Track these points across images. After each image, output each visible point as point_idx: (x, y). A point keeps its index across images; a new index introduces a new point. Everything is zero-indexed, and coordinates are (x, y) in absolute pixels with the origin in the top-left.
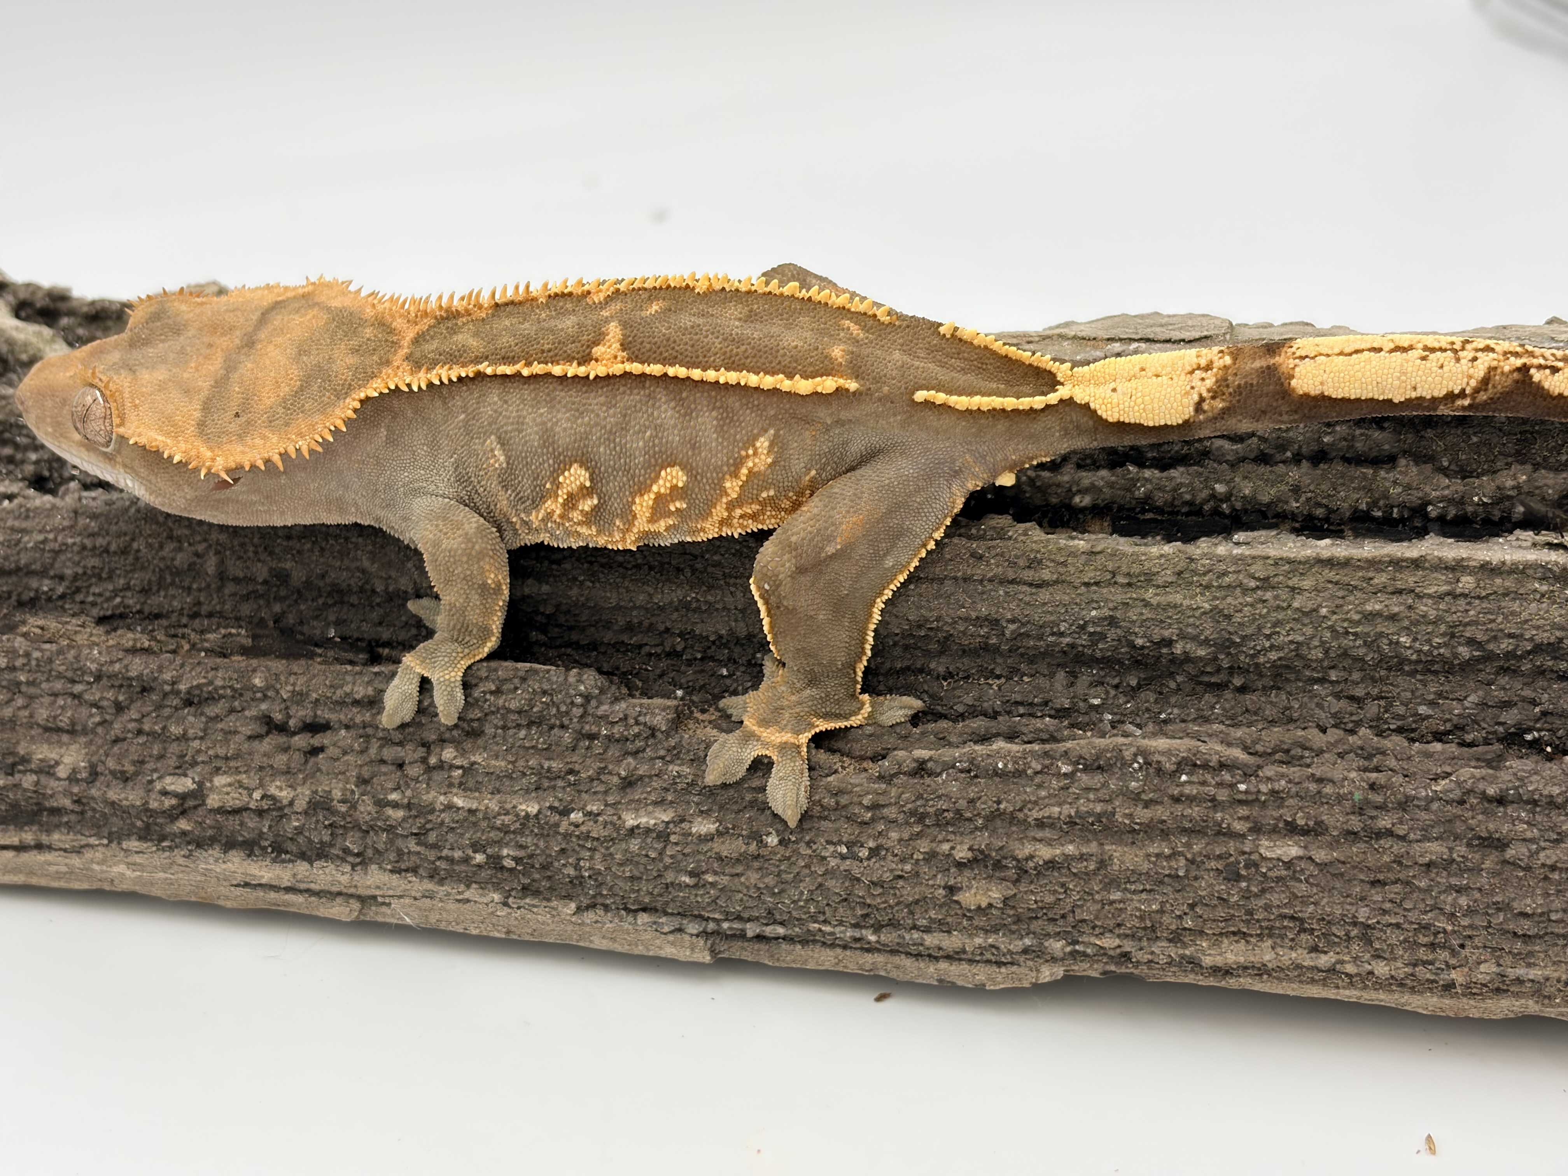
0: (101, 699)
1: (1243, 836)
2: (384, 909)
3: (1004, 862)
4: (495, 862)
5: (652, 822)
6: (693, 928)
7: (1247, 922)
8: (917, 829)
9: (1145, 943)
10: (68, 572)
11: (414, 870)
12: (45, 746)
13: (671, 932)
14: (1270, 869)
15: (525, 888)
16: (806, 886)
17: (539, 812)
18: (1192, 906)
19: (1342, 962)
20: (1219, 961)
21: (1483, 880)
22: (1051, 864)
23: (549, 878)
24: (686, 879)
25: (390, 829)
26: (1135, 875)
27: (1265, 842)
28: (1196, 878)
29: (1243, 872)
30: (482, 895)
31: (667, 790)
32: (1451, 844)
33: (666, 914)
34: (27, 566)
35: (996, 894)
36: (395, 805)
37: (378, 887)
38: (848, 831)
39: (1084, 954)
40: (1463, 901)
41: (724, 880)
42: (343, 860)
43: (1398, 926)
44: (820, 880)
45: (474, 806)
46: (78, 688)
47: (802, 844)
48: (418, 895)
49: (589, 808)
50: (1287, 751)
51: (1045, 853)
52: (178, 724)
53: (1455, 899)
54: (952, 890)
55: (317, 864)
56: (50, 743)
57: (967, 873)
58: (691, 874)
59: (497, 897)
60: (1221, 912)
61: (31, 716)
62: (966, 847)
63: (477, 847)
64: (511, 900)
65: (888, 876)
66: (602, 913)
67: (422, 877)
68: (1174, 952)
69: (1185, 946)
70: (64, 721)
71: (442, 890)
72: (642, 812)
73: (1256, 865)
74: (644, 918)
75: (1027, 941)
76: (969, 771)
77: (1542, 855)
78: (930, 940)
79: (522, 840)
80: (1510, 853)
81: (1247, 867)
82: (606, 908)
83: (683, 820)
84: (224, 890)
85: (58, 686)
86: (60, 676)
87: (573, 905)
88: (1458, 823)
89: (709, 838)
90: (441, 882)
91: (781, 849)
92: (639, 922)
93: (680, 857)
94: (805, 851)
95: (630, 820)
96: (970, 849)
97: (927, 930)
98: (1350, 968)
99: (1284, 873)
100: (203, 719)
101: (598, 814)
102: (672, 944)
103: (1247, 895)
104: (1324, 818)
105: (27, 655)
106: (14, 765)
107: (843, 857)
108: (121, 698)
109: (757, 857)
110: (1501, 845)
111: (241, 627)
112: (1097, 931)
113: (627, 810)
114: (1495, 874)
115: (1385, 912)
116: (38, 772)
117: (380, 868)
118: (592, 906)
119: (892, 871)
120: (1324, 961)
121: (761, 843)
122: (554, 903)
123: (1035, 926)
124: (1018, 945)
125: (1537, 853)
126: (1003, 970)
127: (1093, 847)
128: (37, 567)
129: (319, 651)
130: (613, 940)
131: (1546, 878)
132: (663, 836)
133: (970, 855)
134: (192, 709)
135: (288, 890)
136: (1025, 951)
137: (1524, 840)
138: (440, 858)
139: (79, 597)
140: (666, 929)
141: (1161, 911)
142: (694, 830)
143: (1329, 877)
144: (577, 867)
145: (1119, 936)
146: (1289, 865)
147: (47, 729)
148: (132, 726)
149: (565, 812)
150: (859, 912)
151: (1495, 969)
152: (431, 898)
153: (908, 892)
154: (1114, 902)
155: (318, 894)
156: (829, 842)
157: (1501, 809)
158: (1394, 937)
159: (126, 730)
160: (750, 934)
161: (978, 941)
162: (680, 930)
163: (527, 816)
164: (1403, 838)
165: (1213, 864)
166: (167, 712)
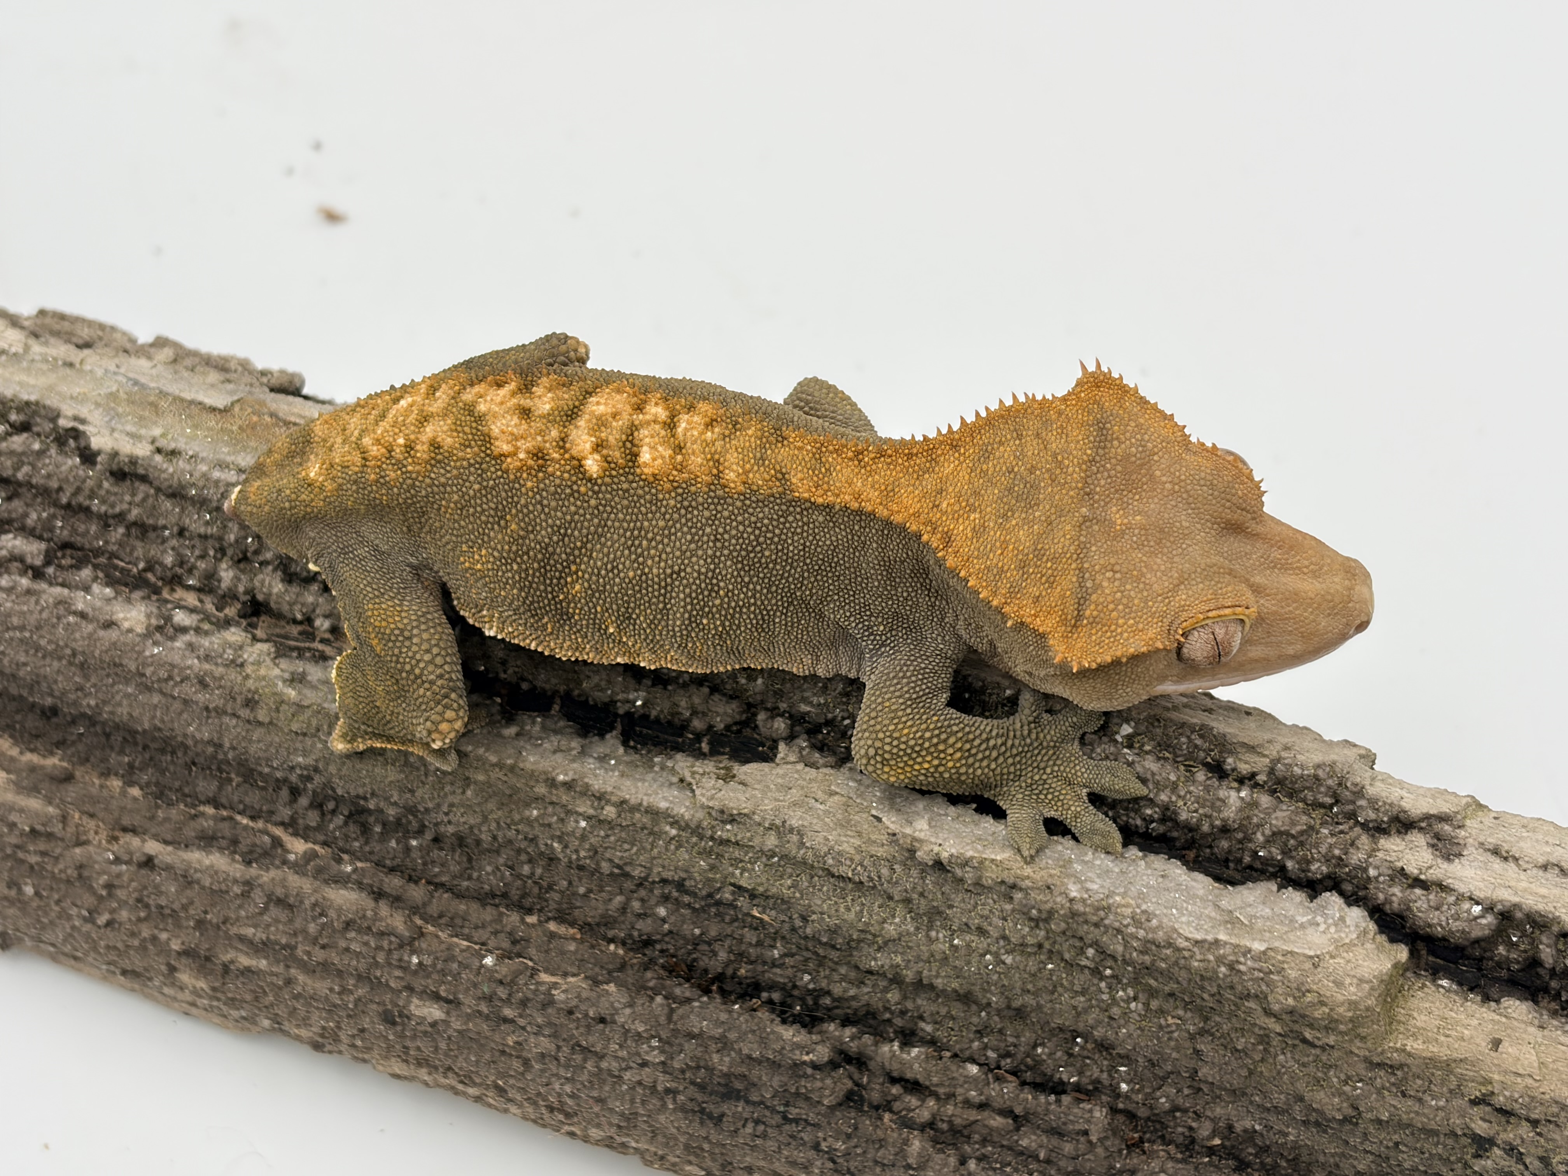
1: (399, 992)
7: (406, 1053)
14: (418, 1024)
18: (362, 1031)
19: (486, 1096)
21: (584, 1077)
22: (248, 970)
27: (415, 1001)
28: (363, 1012)
29: (398, 1020)
32: (560, 1044)
38: (89, 900)
39: (288, 1033)
43: (522, 1088)
47: (52, 901)
51: (245, 961)
54: (173, 968)
57: (184, 960)
62: (179, 942)
73: (408, 1018)
75: (243, 1013)
77: (628, 1072)
80: (604, 1065)
81: (400, 1016)
88: (565, 1029)
91: (36, 899)
94: (56, 907)
96: (183, 943)
99: (429, 1029)
103: (402, 1036)
104: (461, 996)
107: (86, 920)
110: (599, 1056)
114: (593, 1075)
115: (511, 1076)
119: (124, 941)
121: (20, 890)
124: (235, 1013)
125: (626, 1069)
127: (281, 968)
131: (634, 1089)
133: (183, 948)
137: (616, 1057)
143: (467, 1039)
145: (312, 1031)
146: (434, 1024)
156: (74, 905)
157: (601, 1028)
161: (205, 1002)
164: (523, 1028)
165: (374, 1006)
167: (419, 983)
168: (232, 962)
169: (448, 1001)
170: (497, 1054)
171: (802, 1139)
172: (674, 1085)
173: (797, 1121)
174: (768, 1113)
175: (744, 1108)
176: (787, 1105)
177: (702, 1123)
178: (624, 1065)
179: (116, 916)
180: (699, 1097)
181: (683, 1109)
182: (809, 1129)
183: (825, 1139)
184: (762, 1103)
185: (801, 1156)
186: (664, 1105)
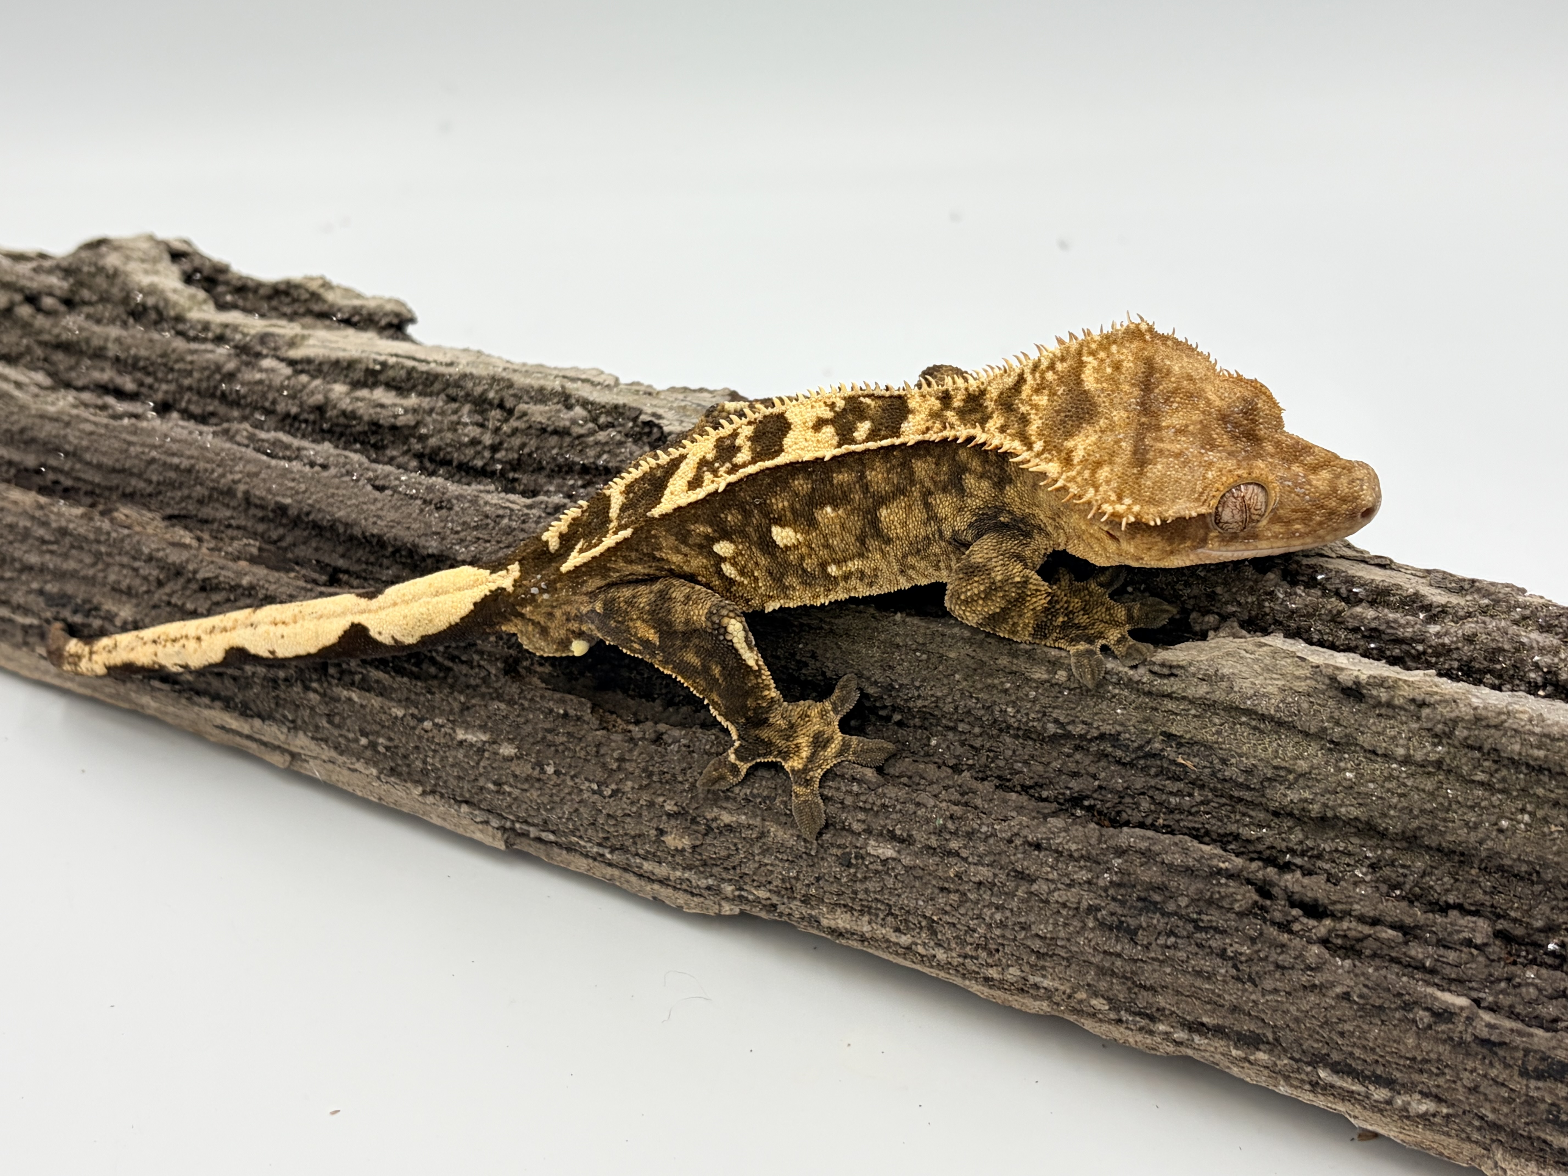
0: (150, 574)
1: (859, 834)
2: (305, 765)
3: (698, 819)
4: (373, 745)
5: (475, 739)
6: (495, 823)
7: (853, 899)
8: (645, 783)
9: (786, 900)
10: (154, 478)
11: (326, 740)
12: (110, 602)
13: (482, 823)
14: (871, 863)
15: (392, 769)
16: (567, 809)
17: (404, 716)
18: (818, 879)
19: (916, 944)
20: (832, 924)
21: (1014, 904)
22: (729, 827)
23: (409, 766)
24: (491, 786)
25: (312, 709)
26: (781, 848)
27: (872, 842)
28: (822, 859)
29: (853, 861)
30: (366, 768)
31: (489, 717)
32: (997, 871)
33: (480, 809)
34: (130, 469)
35: (686, 842)
36: (315, 691)
37: (302, 748)
38: (600, 774)
39: (747, 899)
40: (998, 917)
41: (516, 792)
42: (283, 723)
43: (954, 925)
44: (576, 806)
45: (364, 703)
46: (137, 564)
47: (568, 778)
48: (326, 759)
49: (436, 720)
50: (910, 777)
51: (727, 818)
52: (192, 603)
53: (993, 914)
54: (661, 832)
55: (267, 722)
56: (113, 599)
57: (673, 822)
58: (495, 783)
59: (374, 772)
60: (835, 888)
61: (105, 577)
62: (673, 803)
63: (364, 734)
64: (382, 776)
65: (619, 813)
66: (438, 797)
67: (329, 747)
68: (806, 911)
69: (812, 908)
70: (124, 585)
71: (341, 759)
72: (470, 731)
73: (863, 858)
74: (465, 808)
75: (710, 881)
76: (689, 747)
77: (1056, 894)
78: (647, 866)
79: (392, 735)
80: (1035, 887)
81: (856, 858)
82: (442, 796)
83: (494, 742)
84: (209, 729)
85: (125, 560)
86: (127, 553)
87: (420, 789)
88: (1004, 856)
89: (510, 759)
90: (341, 753)
91: (554, 777)
92: (462, 810)
93: (489, 769)
94: (570, 783)
95: (461, 735)
96: (676, 804)
97: (645, 859)
98: (920, 949)
99: (880, 868)
100: (209, 602)
101: (442, 726)
102: (481, 831)
103: (854, 879)
104: (914, 832)
105: (108, 534)
106: (90, 610)
107: (594, 792)
108: (161, 577)
109: (539, 780)
110: (1032, 880)
111: (256, 540)
112: (755, 884)
113: (461, 727)
114: (1022, 901)
115: (946, 913)
116: (104, 618)
117: (305, 733)
118: (433, 792)
119: (623, 809)
120: (905, 940)
121: (542, 771)
122: (409, 785)
123: (715, 870)
124: (703, 883)
125: (1054, 891)
126: (695, 899)
127: (757, 821)
128: (135, 470)
129: (297, 568)
130: (444, 820)
131: (1059, 912)
132: (481, 751)
133: (675, 808)
134: (204, 595)
135: (249, 737)
136: (709, 888)
137: (1047, 880)
138: (341, 735)
139: (160, 498)
140: (478, 820)
141: (797, 878)
142: (501, 751)
143: (912, 877)
144: (425, 762)
145: (770, 891)
146: (885, 862)
147: (114, 589)
148: (165, 598)
149: (421, 720)
150: (601, 835)
151: (1018, 973)
152: (333, 763)
153: (631, 826)
154: (766, 865)
155: (265, 744)
156: (586, 779)
157: (1036, 853)
158: (949, 933)
159: (160, 600)
160: (532, 835)
161: (678, 874)
162: (487, 822)
163: (396, 717)
164: (965, 860)
165: (834, 851)
166: (188, 592)
167: (877, 824)
168: (715, 819)
169: (902, 841)
170: (936, 891)
171: (1210, 947)
172: (1097, 902)
173: (1206, 929)
174: (1180, 923)
175: (1158, 921)
176: (1199, 913)
177: (1118, 940)
178: (1053, 887)
179: (621, 786)
180: (1119, 911)
181: (1102, 925)
182: (1217, 936)
183: (1231, 945)
184: (1175, 914)
185: (1207, 965)
186: (1084, 927)
